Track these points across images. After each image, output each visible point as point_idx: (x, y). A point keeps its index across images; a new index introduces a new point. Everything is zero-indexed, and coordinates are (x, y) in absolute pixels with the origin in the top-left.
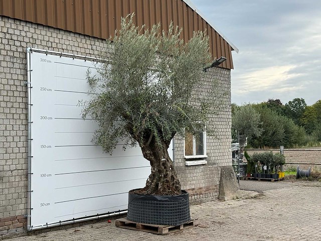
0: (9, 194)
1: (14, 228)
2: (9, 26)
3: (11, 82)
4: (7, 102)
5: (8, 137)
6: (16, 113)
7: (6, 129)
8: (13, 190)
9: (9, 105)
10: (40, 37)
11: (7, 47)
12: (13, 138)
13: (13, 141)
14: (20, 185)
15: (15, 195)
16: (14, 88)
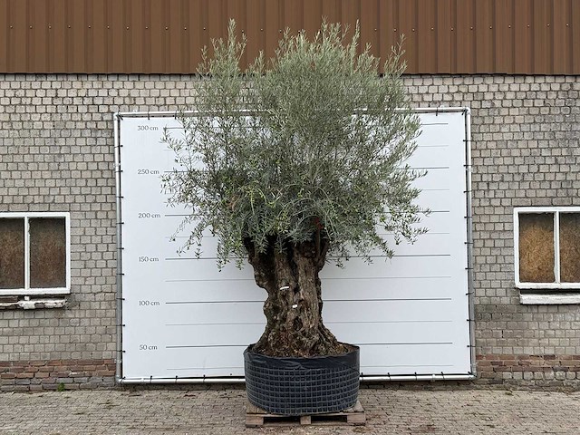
0: (90, 326)
1: (99, 376)
2: (90, 86)
3: (93, 166)
4: (85, 195)
5: (87, 246)
6: (101, 211)
7: (84, 234)
8: (97, 321)
9: (90, 199)
10: (143, 93)
11: (86, 117)
12: (97, 246)
13: (97, 251)
14: (108, 314)
15: (101, 330)
16: (98, 174)
